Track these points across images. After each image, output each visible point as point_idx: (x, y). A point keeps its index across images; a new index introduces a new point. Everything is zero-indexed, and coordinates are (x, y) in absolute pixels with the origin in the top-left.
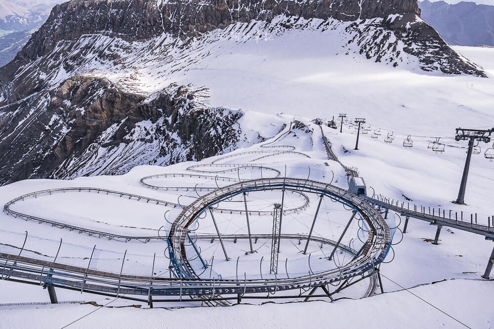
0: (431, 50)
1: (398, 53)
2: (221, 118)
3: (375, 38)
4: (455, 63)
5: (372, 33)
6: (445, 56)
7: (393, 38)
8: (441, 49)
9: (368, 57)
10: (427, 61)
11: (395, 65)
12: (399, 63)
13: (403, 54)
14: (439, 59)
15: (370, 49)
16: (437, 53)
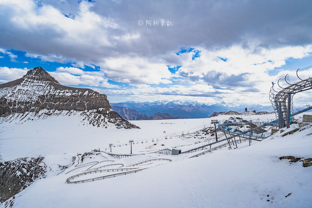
0: (119, 121)
1: (106, 123)
2: (25, 163)
3: (95, 117)
4: (128, 124)
5: (93, 116)
6: (124, 122)
7: (103, 117)
8: (122, 120)
9: (94, 125)
10: (118, 125)
11: (106, 127)
12: (107, 126)
13: (108, 123)
14: (122, 124)
15: (94, 122)
16: (121, 122)
